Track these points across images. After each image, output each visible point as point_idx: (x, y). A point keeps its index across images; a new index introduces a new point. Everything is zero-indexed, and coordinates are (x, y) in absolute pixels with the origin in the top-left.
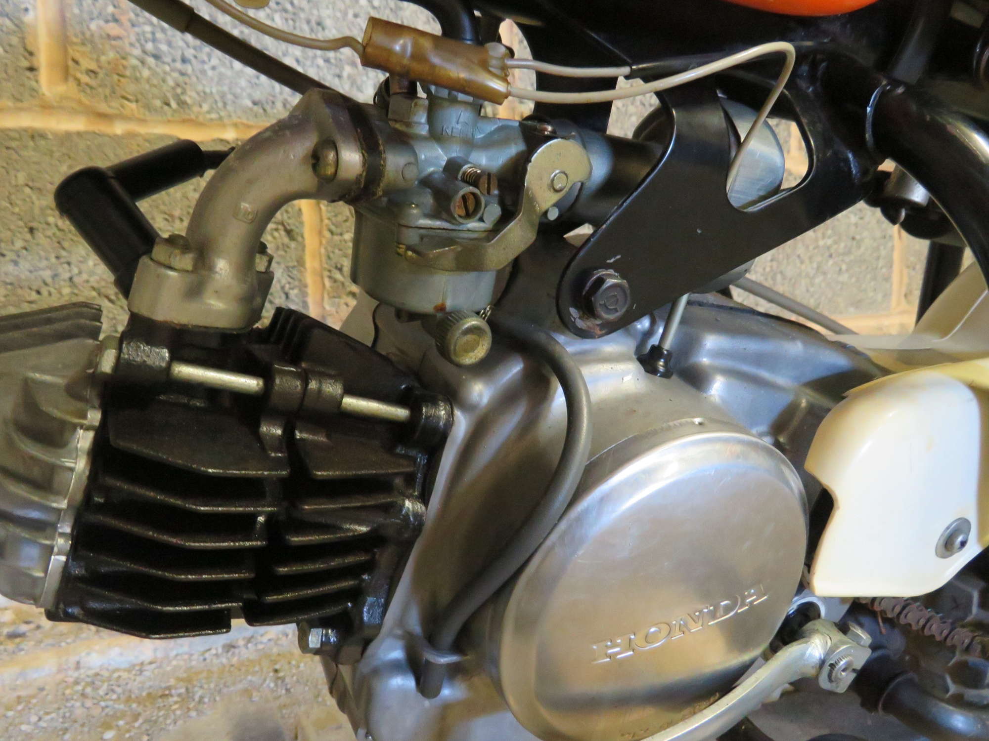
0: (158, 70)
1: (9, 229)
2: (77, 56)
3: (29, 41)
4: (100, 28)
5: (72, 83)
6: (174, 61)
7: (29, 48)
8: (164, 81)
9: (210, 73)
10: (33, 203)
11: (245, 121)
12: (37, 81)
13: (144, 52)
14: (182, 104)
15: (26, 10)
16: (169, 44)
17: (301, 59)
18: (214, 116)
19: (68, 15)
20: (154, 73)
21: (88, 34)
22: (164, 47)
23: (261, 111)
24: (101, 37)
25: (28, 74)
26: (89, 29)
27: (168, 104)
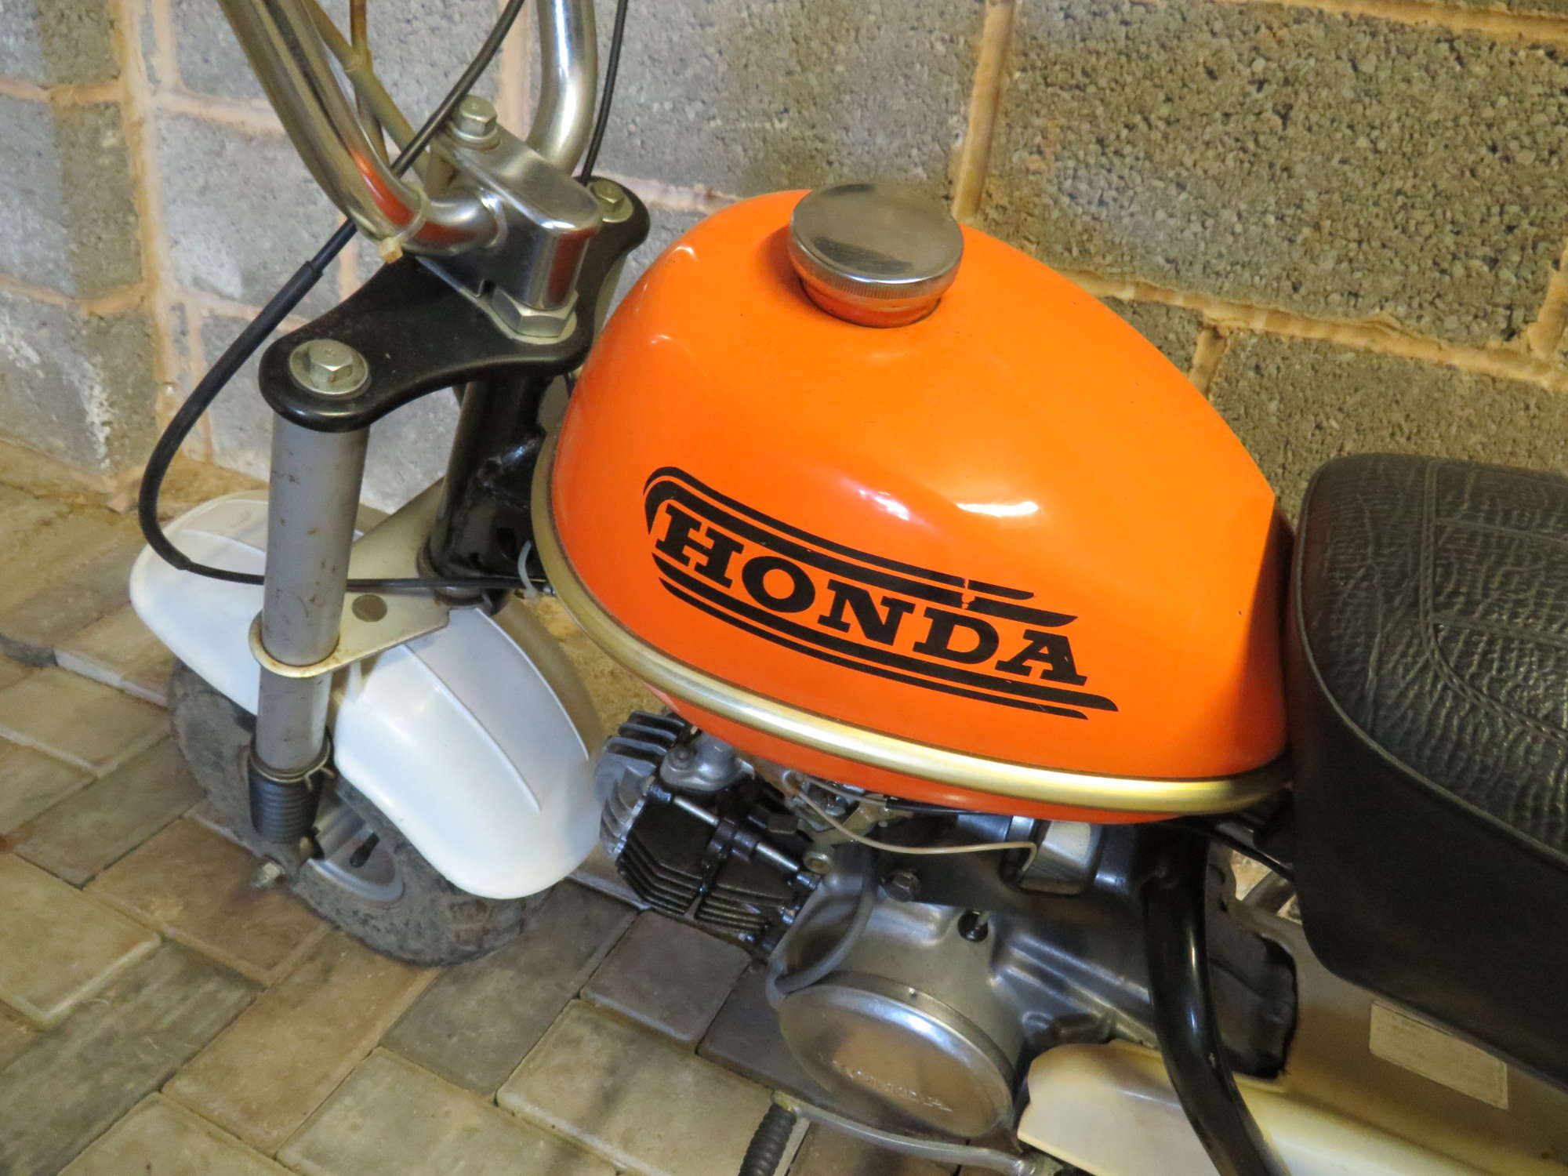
0: (1071, 212)
2: (992, 189)
3: (952, 168)
4: (1023, 160)
5: (980, 217)
6: (1090, 203)
7: (950, 176)
8: (1072, 224)
9: (1126, 220)
11: (1149, 281)
12: (949, 210)
13: (1060, 189)
14: (1084, 252)
15: (957, 136)
16: (1090, 183)
17: (1244, 214)
18: (1116, 270)
19: (994, 145)
20: (1064, 215)
21: (1008, 166)
22: (1083, 186)
23: (1173, 272)
24: (1020, 171)
25: (943, 202)
26: (1011, 161)
27: (1070, 251)
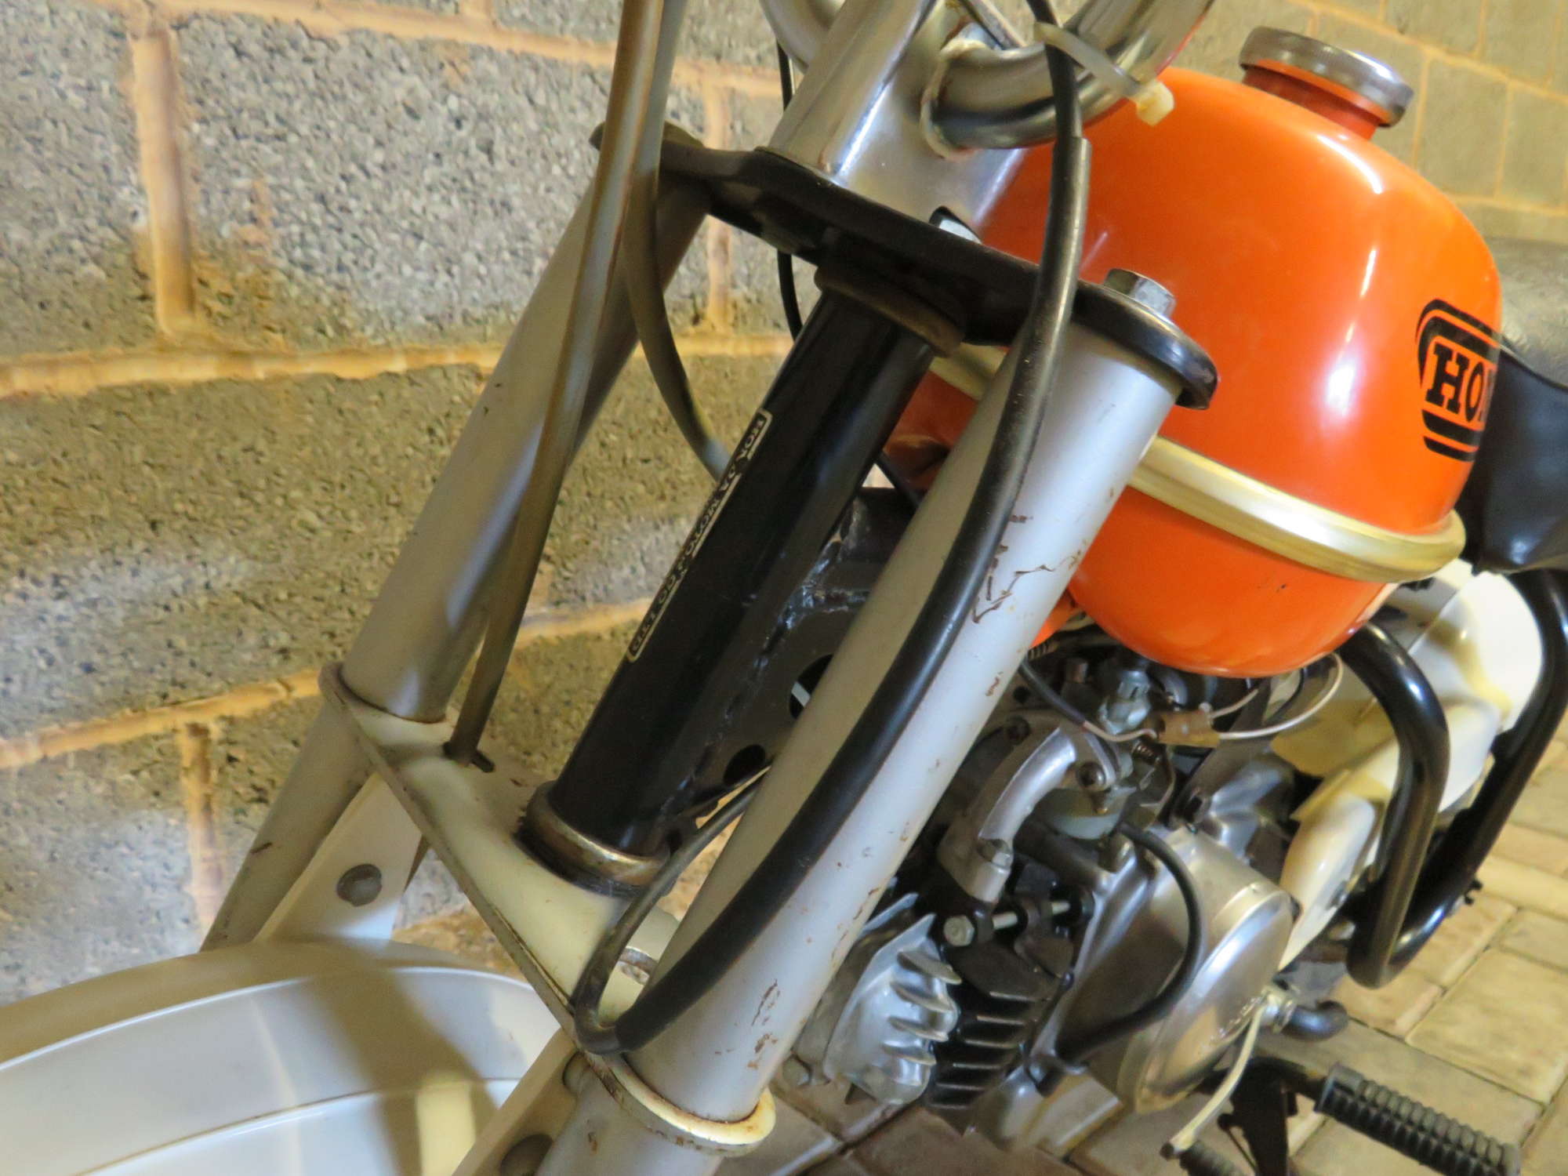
0: (310, 285)
1: (126, 527)
2: (206, 276)
3: (142, 256)
4: (235, 233)
5: (200, 315)
6: (329, 271)
7: (141, 269)
8: (317, 300)
9: (374, 283)
10: (155, 487)
11: (418, 345)
12: (152, 315)
13: (291, 261)
14: (340, 329)
15: (135, 214)
16: (323, 248)
17: (484, 254)
18: (380, 341)
19: (192, 217)
20: (305, 291)
21: (219, 242)
22: (316, 253)
23: (436, 329)
24: (236, 245)
25: (140, 304)
26: (220, 236)
27: (322, 331)
